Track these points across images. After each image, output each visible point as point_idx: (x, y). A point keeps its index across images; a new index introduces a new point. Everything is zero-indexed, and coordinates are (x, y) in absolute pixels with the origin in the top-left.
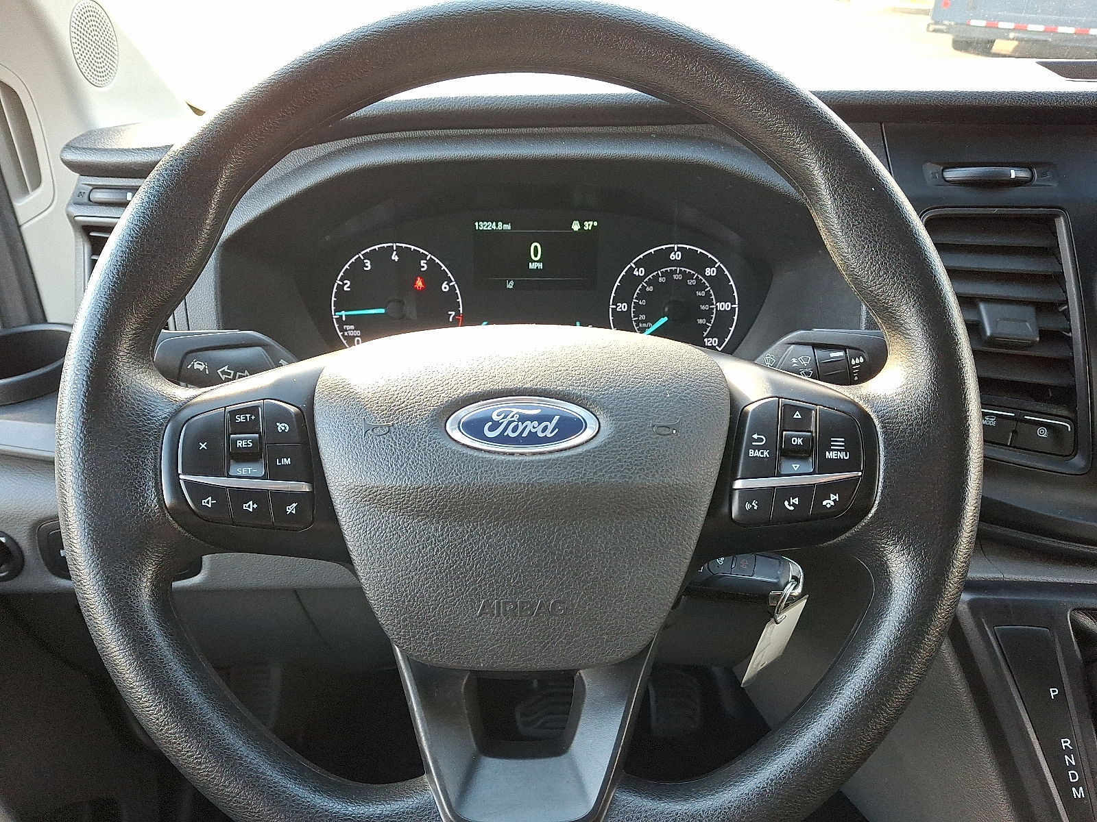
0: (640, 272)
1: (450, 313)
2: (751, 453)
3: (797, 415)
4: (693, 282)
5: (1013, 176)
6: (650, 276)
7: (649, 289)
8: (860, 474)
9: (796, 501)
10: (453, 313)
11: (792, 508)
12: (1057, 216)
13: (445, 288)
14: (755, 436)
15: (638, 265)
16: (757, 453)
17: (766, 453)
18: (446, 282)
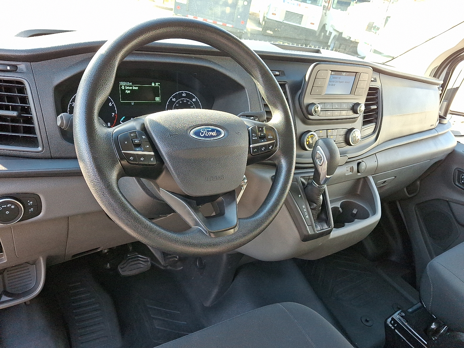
0: (174, 100)
1: (112, 114)
2: (253, 138)
3: (260, 129)
4: (190, 103)
5: (277, 74)
6: (177, 101)
7: (177, 105)
8: (275, 141)
9: (264, 148)
10: (114, 114)
11: (263, 150)
12: (286, 84)
13: (110, 105)
14: (253, 134)
15: (174, 97)
16: (255, 138)
17: (256, 138)
18: (110, 103)
